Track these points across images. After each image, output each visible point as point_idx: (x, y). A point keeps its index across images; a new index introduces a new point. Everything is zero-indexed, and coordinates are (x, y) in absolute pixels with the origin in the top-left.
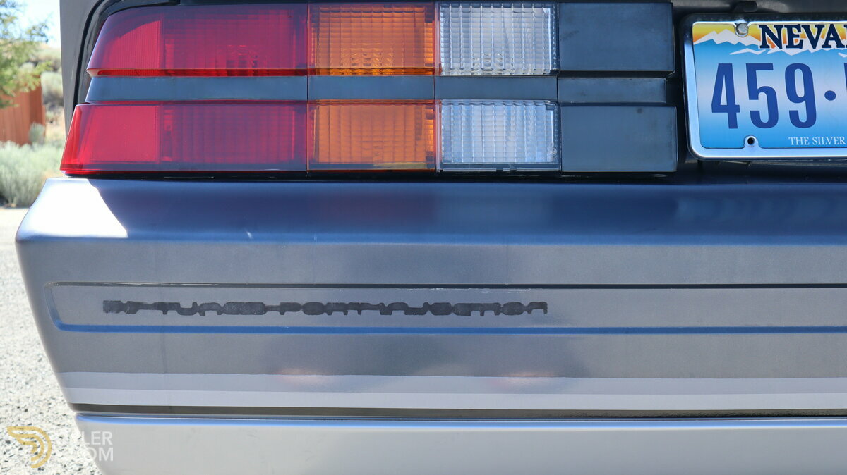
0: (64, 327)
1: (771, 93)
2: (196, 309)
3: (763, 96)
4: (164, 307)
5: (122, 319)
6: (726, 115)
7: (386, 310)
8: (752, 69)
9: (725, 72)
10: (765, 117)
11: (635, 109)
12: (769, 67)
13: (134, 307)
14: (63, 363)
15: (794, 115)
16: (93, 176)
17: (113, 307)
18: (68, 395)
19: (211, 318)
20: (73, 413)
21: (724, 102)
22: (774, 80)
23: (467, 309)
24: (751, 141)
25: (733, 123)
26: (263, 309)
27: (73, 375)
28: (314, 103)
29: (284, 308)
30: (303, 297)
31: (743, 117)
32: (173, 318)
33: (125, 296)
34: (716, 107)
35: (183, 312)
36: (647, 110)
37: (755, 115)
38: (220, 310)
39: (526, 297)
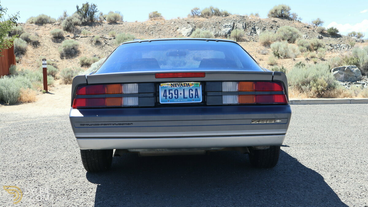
0: (76, 127)
1: (172, 94)
2: (91, 125)
3: (171, 94)
4: (87, 125)
5: (82, 126)
6: (165, 97)
7: (113, 124)
8: (169, 90)
9: (165, 91)
10: (171, 97)
11: (148, 98)
12: (172, 90)
13: (84, 125)
14: (75, 132)
15: (175, 97)
16: (78, 108)
17: (81, 125)
18: (75, 136)
19: (93, 126)
20: (76, 139)
21: (165, 95)
22: (173, 92)
23: (123, 124)
24: (168, 101)
25: (166, 98)
26: (99, 125)
27: (76, 133)
28: (106, 98)
29: (101, 124)
30: (103, 123)
31: (168, 97)
32: (88, 126)
33: (83, 123)
34: (164, 96)
35: (89, 125)
36: (150, 98)
37: (169, 97)
38: (94, 125)
39: (130, 123)
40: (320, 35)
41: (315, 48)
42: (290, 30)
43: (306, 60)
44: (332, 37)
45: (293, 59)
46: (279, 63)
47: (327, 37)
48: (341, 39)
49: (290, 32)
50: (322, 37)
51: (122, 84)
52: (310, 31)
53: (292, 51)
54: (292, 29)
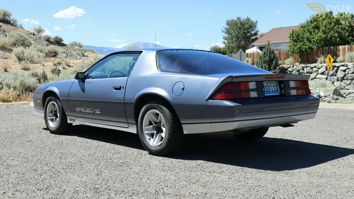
4: (243, 111)
17: (240, 111)
22: (267, 88)
24: (267, 94)
39: (263, 108)
40: (48, 43)
41: (52, 55)
42: (21, 36)
43: (54, 65)
44: (58, 45)
45: (42, 64)
46: (31, 68)
47: (54, 45)
48: (66, 48)
49: (22, 38)
50: (49, 44)
51: (248, 82)
52: (37, 38)
53: (37, 57)
54: (23, 35)
